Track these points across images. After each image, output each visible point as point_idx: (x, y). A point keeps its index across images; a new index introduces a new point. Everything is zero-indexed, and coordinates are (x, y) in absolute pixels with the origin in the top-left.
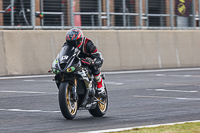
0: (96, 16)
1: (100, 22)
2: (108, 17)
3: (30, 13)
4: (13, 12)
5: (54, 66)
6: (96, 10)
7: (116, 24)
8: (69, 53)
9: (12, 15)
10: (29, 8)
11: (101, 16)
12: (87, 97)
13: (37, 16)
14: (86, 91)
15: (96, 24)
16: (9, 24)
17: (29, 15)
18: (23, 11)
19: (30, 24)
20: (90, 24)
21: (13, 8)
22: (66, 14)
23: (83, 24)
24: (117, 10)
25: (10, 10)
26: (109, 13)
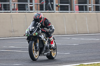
0: (86, 6)
1: (88, 9)
2: (92, 7)
3: (53, 4)
4: (44, 4)
5: (26, 32)
6: (86, 3)
7: (96, 10)
8: (35, 25)
9: (44, 5)
10: (53, 2)
11: (89, 6)
12: (45, 49)
13: (57, 6)
14: (44, 46)
15: (86, 10)
16: (43, 10)
17: (52, 5)
18: (50, 3)
19: (53, 10)
20: (83, 10)
21: (44, 2)
22: (71, 5)
23: (79, 10)
24: (96, 3)
25: (43, 3)
26: (92, 4)
